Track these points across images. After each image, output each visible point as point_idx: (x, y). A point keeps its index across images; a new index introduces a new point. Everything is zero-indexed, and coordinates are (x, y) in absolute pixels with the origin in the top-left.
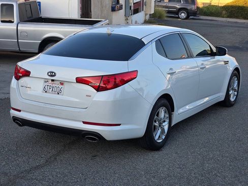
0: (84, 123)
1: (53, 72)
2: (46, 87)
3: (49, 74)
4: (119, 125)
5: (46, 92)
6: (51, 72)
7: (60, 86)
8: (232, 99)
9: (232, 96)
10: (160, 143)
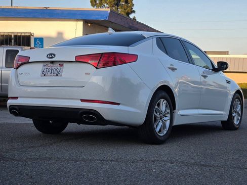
0: (82, 100)
1: (52, 54)
2: (45, 71)
3: (49, 56)
4: (119, 104)
5: (45, 75)
6: (50, 54)
7: (59, 68)
8: (236, 122)
9: (235, 119)
10: (161, 136)
